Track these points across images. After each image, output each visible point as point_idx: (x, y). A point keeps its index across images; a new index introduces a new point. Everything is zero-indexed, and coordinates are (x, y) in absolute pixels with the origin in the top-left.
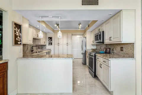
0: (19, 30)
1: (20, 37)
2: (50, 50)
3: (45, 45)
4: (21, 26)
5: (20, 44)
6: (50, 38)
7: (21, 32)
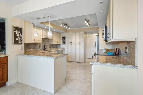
0: (19, 32)
1: (20, 38)
2: (64, 48)
3: (60, 44)
4: (21, 28)
5: (21, 43)
6: (64, 38)
7: (21, 34)
